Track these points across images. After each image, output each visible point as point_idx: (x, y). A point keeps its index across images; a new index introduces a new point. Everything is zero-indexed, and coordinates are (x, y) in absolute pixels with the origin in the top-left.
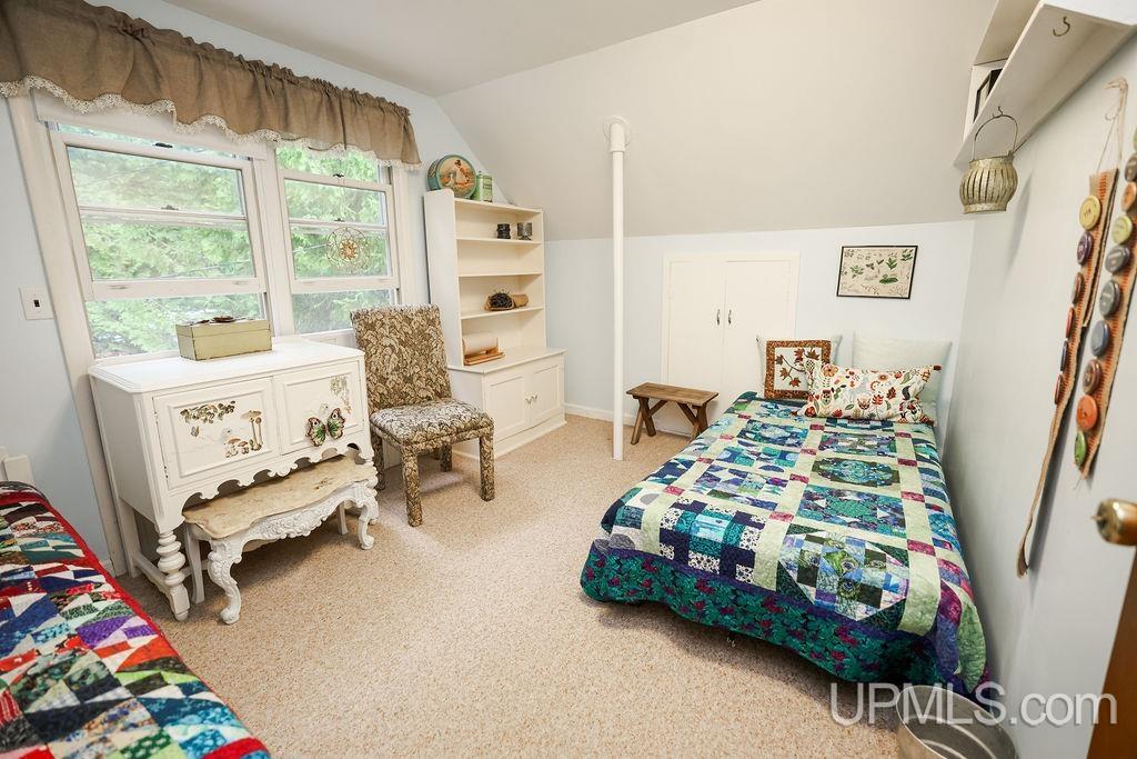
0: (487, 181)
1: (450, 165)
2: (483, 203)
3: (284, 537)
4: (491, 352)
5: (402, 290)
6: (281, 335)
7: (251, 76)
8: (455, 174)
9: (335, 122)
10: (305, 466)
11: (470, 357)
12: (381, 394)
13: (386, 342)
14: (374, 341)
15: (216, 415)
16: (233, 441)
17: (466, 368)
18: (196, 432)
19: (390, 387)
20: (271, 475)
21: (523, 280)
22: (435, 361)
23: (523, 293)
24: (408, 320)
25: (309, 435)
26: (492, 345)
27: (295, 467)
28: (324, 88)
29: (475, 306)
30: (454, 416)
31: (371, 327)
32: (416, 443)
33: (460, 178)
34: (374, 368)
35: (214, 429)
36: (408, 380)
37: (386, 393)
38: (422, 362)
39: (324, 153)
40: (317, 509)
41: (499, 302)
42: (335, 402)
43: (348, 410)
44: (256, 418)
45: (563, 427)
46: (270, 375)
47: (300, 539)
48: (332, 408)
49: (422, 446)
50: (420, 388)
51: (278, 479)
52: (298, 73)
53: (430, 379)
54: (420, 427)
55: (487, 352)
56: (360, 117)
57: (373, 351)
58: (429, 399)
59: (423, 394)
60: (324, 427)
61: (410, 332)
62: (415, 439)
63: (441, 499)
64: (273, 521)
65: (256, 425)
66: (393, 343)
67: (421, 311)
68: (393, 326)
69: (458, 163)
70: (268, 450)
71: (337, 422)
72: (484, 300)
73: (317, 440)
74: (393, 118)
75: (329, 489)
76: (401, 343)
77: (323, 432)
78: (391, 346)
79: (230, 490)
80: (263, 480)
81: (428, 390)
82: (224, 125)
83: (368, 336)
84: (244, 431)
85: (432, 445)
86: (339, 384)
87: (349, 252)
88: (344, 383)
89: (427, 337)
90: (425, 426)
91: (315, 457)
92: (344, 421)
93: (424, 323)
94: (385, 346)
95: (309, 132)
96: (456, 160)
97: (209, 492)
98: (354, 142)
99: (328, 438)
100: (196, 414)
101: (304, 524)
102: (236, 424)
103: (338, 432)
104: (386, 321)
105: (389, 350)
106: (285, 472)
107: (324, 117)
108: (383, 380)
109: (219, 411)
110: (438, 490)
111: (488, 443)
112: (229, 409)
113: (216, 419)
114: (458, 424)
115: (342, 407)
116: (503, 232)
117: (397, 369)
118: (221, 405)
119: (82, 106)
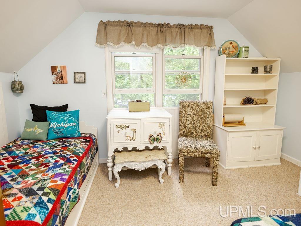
0: (247, 49)
1: (228, 44)
2: (243, 59)
3: (133, 169)
4: (241, 123)
5: (203, 94)
6: (158, 107)
7: (157, 28)
8: (229, 48)
9: (181, 37)
10: (147, 149)
11: (226, 123)
12: (184, 131)
13: (189, 113)
14: (184, 112)
15: (124, 128)
16: (128, 136)
17: (224, 128)
18: (119, 132)
19: (187, 129)
20: (137, 149)
21: (266, 92)
22: (207, 122)
23: (265, 98)
24: (198, 106)
25: (149, 140)
26: (241, 119)
27: (145, 148)
28: (180, 26)
29: (235, 102)
30: (202, 146)
31: (184, 107)
32: (184, 152)
33: (232, 49)
34: (183, 122)
35: (123, 132)
36: (195, 128)
37: (185, 131)
38: (202, 123)
39: (177, 48)
40: (144, 164)
41: (248, 101)
42: (159, 131)
43: (164, 134)
44: (134, 131)
45: (277, 166)
46: (140, 119)
47: (137, 171)
48: (158, 133)
49: (186, 154)
50: (199, 132)
51: (139, 151)
52: (171, 24)
53: (203, 129)
54: (187, 147)
55: (239, 122)
56: (191, 33)
57: (183, 115)
58: (202, 137)
59: (200, 134)
60: (154, 138)
61: (198, 111)
62: (183, 151)
63: (196, 176)
64: (131, 163)
65: (134, 133)
66: (191, 114)
67: (204, 103)
68: (192, 108)
69: (231, 43)
70: (137, 141)
71: (159, 137)
72: (240, 100)
73: (152, 142)
74: (205, 31)
75: (149, 159)
76: (194, 114)
77: (154, 140)
78: (190, 115)
79: (126, 150)
80: (135, 149)
81: (202, 133)
82: (147, 45)
83: (183, 110)
84: (131, 134)
85: (190, 155)
86: (162, 125)
87: (184, 80)
88: (164, 125)
89: (204, 113)
90: (189, 147)
91: (151, 147)
92: (162, 138)
93: (205, 107)
94: (188, 115)
95: (173, 42)
96: (230, 42)
97: (120, 149)
98: (187, 42)
99: (155, 142)
100: (119, 126)
101: (139, 167)
102: (129, 132)
103: (159, 141)
104: (190, 106)
105: (189, 116)
106: (141, 149)
107: (178, 37)
108: (185, 126)
109: (125, 127)
110: (198, 173)
111: (216, 161)
112: (128, 127)
113: (124, 129)
114: (202, 150)
115: (162, 133)
116: (255, 70)
117: (191, 123)
118: (126, 125)
119: (116, 47)
